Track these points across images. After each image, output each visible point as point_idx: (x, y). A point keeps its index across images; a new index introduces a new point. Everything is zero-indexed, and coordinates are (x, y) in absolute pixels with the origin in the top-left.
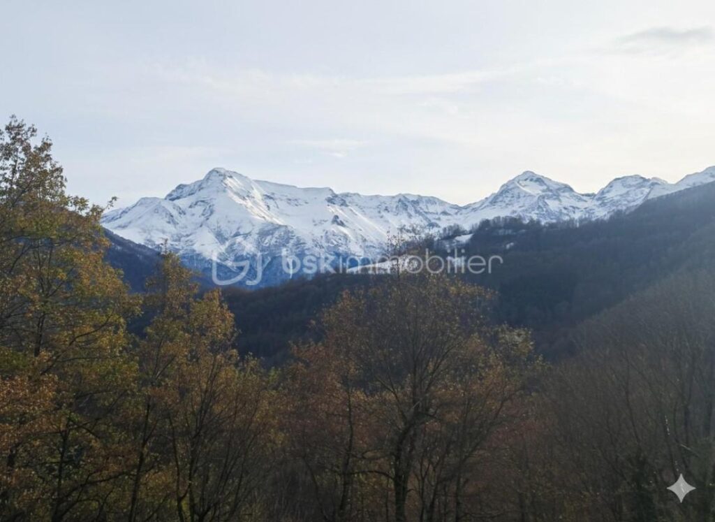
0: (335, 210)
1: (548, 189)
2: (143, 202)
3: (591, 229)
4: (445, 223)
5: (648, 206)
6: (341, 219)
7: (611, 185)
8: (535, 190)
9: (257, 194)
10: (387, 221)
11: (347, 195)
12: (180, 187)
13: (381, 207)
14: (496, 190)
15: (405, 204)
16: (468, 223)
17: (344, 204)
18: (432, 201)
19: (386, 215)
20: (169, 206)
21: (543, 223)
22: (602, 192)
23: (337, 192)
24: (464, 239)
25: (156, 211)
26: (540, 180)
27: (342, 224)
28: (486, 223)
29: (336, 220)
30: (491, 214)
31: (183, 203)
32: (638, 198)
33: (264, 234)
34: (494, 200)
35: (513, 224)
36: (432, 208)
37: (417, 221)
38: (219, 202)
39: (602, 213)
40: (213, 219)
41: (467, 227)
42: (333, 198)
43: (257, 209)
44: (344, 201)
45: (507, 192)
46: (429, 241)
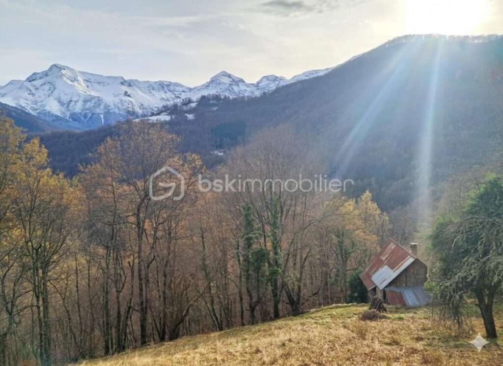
0: (125, 88)
1: (233, 80)
2: (12, 83)
3: (252, 101)
4: (184, 96)
5: (278, 89)
6: (129, 93)
7: (261, 80)
8: (227, 80)
9: (80, 78)
10: (154, 95)
11: (132, 81)
12: (35, 74)
13: (151, 87)
14: (209, 80)
15: (163, 86)
16: (195, 97)
17: (130, 85)
18: (177, 85)
19: (154, 92)
20: (28, 85)
21: (231, 98)
22: (258, 83)
23: (126, 78)
24: (193, 105)
25: (21, 88)
26: (229, 76)
27: (129, 96)
28: (203, 97)
29: (126, 94)
30: (205, 93)
31: (37, 83)
32: (273, 87)
33: (85, 101)
34: (207, 86)
35: (217, 98)
36: (177, 88)
37: (169, 95)
38: (59, 84)
39: (258, 94)
40: (56, 93)
41: (194, 99)
42: (123, 83)
43: (81, 87)
44: (130, 84)
45: (214, 81)
46: (175, 106)
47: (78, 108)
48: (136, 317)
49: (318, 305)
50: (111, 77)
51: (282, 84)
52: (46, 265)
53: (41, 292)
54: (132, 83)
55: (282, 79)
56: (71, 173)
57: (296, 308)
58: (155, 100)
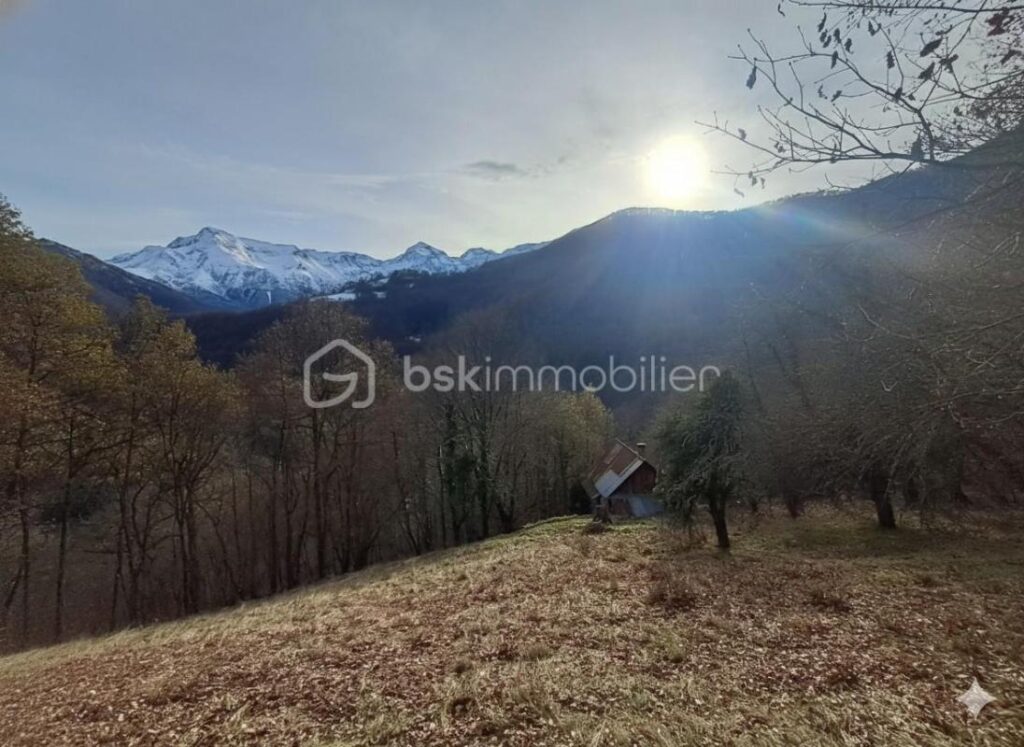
0: (298, 259)
1: (433, 253)
2: (147, 249)
3: (456, 277)
4: (372, 271)
5: (487, 265)
6: (303, 266)
7: (467, 253)
8: (426, 253)
9: (240, 245)
10: (335, 269)
11: (307, 250)
12: (179, 239)
13: (331, 259)
14: (403, 252)
15: (349, 258)
16: (386, 271)
17: (305, 256)
18: (364, 257)
19: (337, 265)
20: (170, 252)
21: (430, 273)
22: (463, 256)
23: (301, 248)
24: (385, 281)
25: (160, 256)
26: (428, 247)
27: (304, 269)
28: (396, 272)
29: (300, 266)
30: (399, 267)
31: (182, 250)
32: (481, 261)
33: (247, 274)
34: (404, 257)
35: (412, 273)
36: (364, 262)
37: (355, 268)
38: (211, 251)
39: (462, 268)
40: (207, 263)
41: (385, 274)
42: (297, 252)
43: (242, 258)
44: (305, 254)
45: (410, 253)
46: (362, 282)
47: (238, 282)
48: (311, 545)
49: (533, 519)
50: (278, 245)
51: (491, 258)
52: (193, 482)
53: (184, 516)
54: (308, 254)
55: (490, 252)
56: (226, 363)
57: (509, 525)
58: (337, 276)
